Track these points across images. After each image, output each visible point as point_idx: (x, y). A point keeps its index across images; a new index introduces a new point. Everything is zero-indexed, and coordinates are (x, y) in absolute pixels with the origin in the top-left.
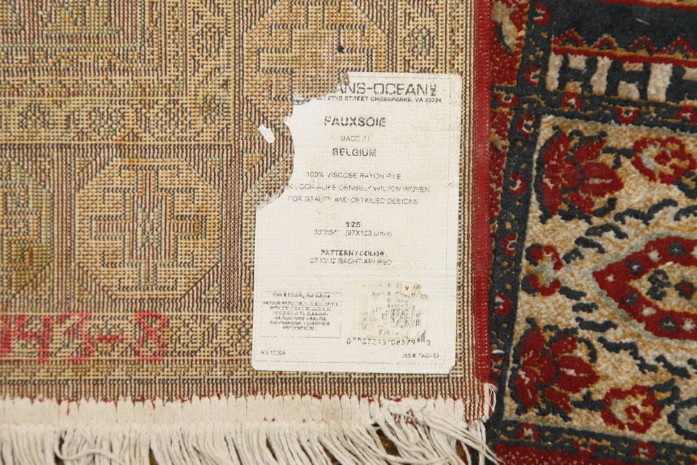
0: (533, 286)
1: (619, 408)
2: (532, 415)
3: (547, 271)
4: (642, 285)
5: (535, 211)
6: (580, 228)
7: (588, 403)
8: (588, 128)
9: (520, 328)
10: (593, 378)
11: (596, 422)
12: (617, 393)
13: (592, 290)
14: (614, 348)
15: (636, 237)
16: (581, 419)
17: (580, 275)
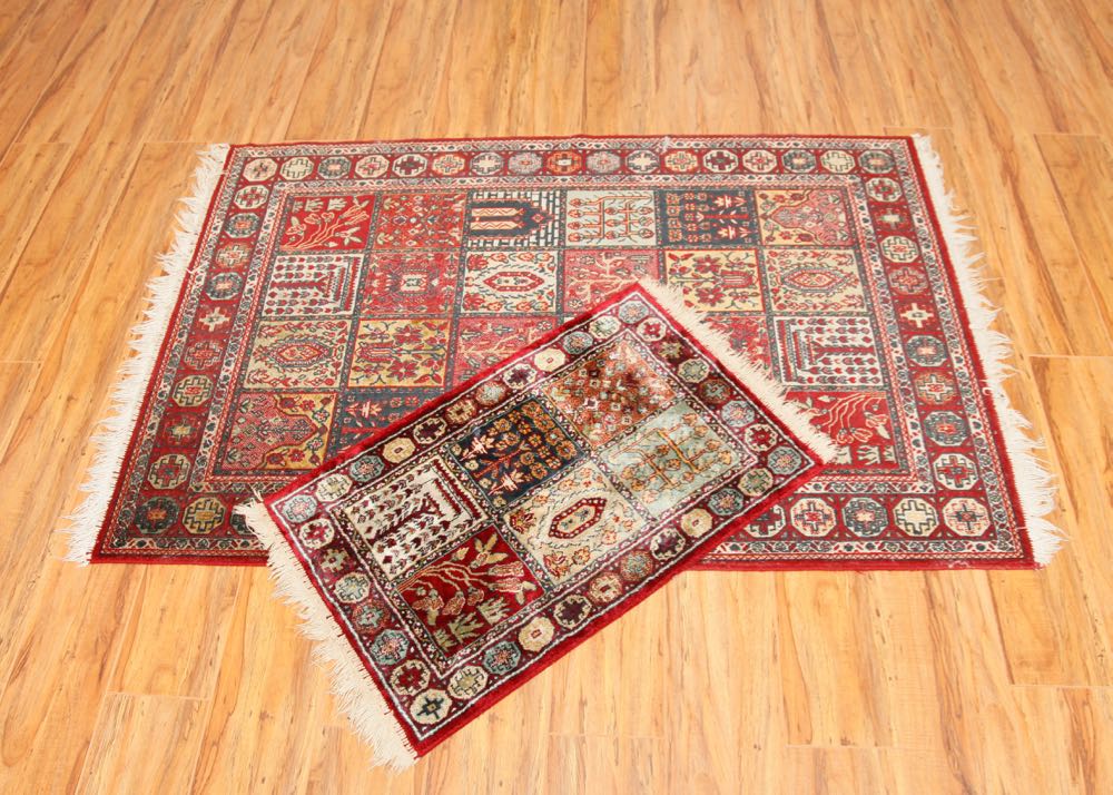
0: (467, 285)
1: (491, 307)
2: (468, 311)
3: (470, 282)
4: (495, 282)
5: (467, 270)
6: (479, 272)
7: (483, 307)
8: (480, 253)
9: (464, 293)
10: (484, 301)
11: (485, 310)
12: (491, 304)
13: (483, 285)
14: (489, 295)
15: (493, 273)
16: (482, 310)
17: (480, 282)
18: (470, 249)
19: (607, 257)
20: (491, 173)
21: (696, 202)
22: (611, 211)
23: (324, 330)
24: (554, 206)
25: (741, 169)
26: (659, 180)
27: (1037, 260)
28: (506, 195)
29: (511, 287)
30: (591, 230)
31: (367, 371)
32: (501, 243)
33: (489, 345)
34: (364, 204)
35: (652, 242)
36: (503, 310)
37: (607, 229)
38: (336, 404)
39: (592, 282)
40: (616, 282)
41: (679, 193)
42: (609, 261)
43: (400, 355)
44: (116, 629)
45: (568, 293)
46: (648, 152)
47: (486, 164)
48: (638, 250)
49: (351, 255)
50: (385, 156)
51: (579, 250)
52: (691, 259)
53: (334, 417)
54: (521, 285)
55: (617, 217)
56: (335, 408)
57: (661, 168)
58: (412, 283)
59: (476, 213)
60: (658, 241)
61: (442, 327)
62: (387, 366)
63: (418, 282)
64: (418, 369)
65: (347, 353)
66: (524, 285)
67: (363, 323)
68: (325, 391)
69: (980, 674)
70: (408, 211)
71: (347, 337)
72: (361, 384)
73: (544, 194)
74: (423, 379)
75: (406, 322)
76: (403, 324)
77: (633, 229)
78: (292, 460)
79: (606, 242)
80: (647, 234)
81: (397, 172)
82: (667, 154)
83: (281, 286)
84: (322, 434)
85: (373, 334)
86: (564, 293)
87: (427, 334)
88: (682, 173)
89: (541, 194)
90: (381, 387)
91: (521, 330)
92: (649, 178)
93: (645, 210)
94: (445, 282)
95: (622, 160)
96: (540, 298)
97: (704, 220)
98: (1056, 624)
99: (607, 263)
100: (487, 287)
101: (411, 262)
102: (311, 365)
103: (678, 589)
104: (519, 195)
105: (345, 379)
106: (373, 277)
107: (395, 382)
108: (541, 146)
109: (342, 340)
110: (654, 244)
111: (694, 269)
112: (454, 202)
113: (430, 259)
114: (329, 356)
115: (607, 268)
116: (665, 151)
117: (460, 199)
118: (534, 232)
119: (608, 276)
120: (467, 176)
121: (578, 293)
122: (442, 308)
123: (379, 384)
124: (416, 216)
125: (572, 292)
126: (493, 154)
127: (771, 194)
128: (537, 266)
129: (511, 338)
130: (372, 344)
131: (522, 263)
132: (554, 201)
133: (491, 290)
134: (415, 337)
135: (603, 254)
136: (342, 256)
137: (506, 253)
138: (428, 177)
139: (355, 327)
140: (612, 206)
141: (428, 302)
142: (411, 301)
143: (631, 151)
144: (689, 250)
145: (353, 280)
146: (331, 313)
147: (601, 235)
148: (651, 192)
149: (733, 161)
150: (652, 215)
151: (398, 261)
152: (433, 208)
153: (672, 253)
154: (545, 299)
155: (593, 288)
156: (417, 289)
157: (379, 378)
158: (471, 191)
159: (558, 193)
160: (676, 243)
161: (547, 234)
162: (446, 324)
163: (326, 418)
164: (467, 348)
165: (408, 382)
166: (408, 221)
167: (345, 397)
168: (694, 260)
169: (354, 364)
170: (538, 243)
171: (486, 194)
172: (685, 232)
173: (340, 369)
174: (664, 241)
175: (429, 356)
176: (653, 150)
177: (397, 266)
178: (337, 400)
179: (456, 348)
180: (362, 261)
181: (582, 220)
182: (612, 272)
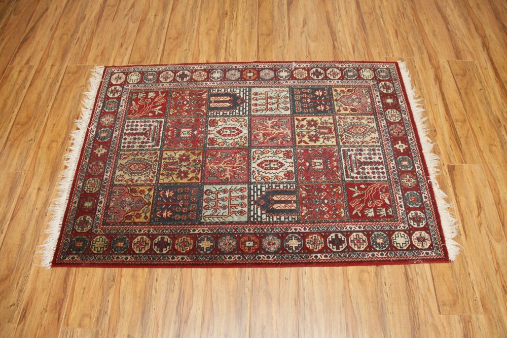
0: (209, 134)
2: (210, 146)
3: (211, 132)
4: (221, 132)
5: (209, 127)
6: (214, 127)
7: (216, 144)
8: (214, 118)
9: (208, 138)
10: (217, 142)
11: (217, 146)
12: (220, 143)
14: (219, 138)
15: (220, 128)
17: (215, 132)
18: (210, 116)
19: (269, 120)
20: (219, 80)
21: (307, 93)
22: (271, 98)
23: (148, 156)
24: (246, 96)
25: (326, 78)
26: (291, 83)
27: (450, 119)
28: (225, 90)
29: (228, 135)
30: (262, 107)
31: (167, 175)
32: (223, 114)
33: (220, 163)
34: (164, 95)
35: (289, 112)
36: (225, 146)
37: (269, 106)
38: (154, 191)
39: (263, 132)
40: (273, 132)
41: (300, 89)
42: (270, 122)
43: (181, 167)
44: (64, 298)
45: (253, 137)
46: (286, 69)
47: (216, 75)
48: (282, 116)
49: (159, 120)
50: (172, 71)
51: (257, 116)
52: (305, 120)
53: (154, 197)
54: (232, 133)
55: (274, 101)
56: (154, 193)
57: (292, 77)
58: (185, 133)
59: (212, 99)
60: (291, 112)
61: (199, 154)
62: (176, 173)
63: (188, 132)
64: (189, 174)
65: (158, 167)
66: (234, 133)
67: (165, 152)
68: (149, 185)
69: (427, 310)
70: (183, 98)
71: (158, 159)
72: (165, 182)
73: (242, 89)
74: (191, 179)
75: (183, 152)
76: (182, 152)
77: (280, 106)
78: (137, 218)
79: (269, 113)
80: (286, 109)
81: (178, 79)
82: (294, 70)
83: (129, 134)
84: (149, 205)
85: (169, 158)
86: (251, 137)
87: (193, 157)
88: (301, 79)
89: (240, 90)
90: (173, 183)
91: (233, 155)
92: (287, 82)
93: (285, 97)
94: (200, 132)
95: (275, 73)
96: (241, 140)
97: (310, 102)
98: (457, 287)
99: (269, 123)
100: (218, 135)
101: (185, 123)
102: (143, 172)
103: (302, 275)
104: (231, 90)
105: (158, 179)
106: (168, 130)
107: (179, 181)
108: (240, 67)
109: (156, 161)
110: (289, 113)
111: (306, 125)
112: (203, 93)
113: (193, 121)
114: (150, 168)
115: (270, 125)
116: (293, 69)
117: (205, 92)
118: (238, 108)
119: (270, 129)
120: (208, 81)
121: (257, 137)
122: (199, 145)
123: (173, 181)
124: (186, 100)
125: (255, 137)
126: (219, 70)
127: (339, 89)
128: (239, 124)
129: (229, 159)
130: (169, 162)
131: (233, 123)
132: (246, 93)
133: (220, 136)
134: (188, 159)
135: (268, 118)
136: (155, 120)
137: (226, 118)
138: (191, 81)
139: (161, 154)
140: (271, 95)
141: (193, 142)
142: (185, 141)
143: (279, 69)
144: (304, 116)
145: (160, 132)
146: (150, 148)
147: (267, 109)
148: (288, 89)
149: (323, 74)
150: (288, 100)
151: (179, 122)
152: (194, 96)
153: (298, 117)
154: (243, 140)
155: (264, 135)
156: (187, 136)
157: (173, 179)
158: (210, 88)
159: (248, 89)
160: (299, 113)
161: (243, 109)
162: (200, 152)
163: (150, 198)
164: (210, 164)
165: (185, 181)
166: (183, 103)
167: (158, 188)
168: (307, 121)
169: (161, 172)
170: (239, 113)
171: (216, 90)
172: (303, 108)
173: (155, 174)
174: (294, 112)
175: (194, 168)
176: (288, 69)
177: (178, 125)
178: (155, 189)
179: (205, 164)
180: (163, 122)
181: (258, 102)
182: (272, 127)
